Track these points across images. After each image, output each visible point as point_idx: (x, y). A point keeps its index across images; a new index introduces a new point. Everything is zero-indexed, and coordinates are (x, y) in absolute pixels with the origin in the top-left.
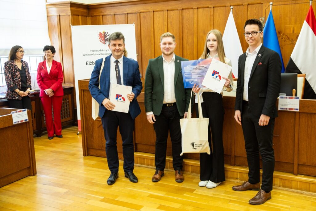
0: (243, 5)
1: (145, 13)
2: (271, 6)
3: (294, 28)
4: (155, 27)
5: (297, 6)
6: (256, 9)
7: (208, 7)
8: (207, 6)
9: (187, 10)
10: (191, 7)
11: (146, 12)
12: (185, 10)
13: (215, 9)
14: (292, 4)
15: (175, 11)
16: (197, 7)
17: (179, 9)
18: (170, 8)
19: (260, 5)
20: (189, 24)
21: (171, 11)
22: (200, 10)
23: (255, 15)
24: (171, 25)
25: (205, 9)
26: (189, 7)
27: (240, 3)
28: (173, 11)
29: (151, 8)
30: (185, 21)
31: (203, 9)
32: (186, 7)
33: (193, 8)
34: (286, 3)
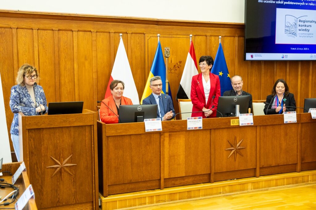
0: (127, 33)
1: (2, 29)
2: (159, 37)
3: (171, 59)
4: (19, 47)
5: (173, 40)
6: (138, 38)
7: (90, 31)
8: (89, 29)
9: (64, 31)
10: (71, 29)
11: (5, 28)
12: (61, 31)
13: (98, 33)
14: (169, 37)
15: (48, 31)
16: (77, 30)
17: (54, 29)
18: (41, 26)
19: (143, 35)
20: (67, 48)
21: (43, 31)
22: (81, 33)
23: (138, 44)
24: (43, 47)
25: (86, 32)
26: (68, 29)
27: (124, 31)
28: (46, 31)
29: (14, 23)
30: (62, 44)
31: (83, 32)
32: (64, 28)
33: (73, 30)
34: (165, 36)
